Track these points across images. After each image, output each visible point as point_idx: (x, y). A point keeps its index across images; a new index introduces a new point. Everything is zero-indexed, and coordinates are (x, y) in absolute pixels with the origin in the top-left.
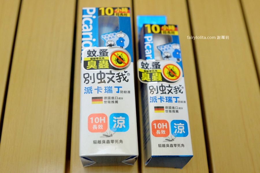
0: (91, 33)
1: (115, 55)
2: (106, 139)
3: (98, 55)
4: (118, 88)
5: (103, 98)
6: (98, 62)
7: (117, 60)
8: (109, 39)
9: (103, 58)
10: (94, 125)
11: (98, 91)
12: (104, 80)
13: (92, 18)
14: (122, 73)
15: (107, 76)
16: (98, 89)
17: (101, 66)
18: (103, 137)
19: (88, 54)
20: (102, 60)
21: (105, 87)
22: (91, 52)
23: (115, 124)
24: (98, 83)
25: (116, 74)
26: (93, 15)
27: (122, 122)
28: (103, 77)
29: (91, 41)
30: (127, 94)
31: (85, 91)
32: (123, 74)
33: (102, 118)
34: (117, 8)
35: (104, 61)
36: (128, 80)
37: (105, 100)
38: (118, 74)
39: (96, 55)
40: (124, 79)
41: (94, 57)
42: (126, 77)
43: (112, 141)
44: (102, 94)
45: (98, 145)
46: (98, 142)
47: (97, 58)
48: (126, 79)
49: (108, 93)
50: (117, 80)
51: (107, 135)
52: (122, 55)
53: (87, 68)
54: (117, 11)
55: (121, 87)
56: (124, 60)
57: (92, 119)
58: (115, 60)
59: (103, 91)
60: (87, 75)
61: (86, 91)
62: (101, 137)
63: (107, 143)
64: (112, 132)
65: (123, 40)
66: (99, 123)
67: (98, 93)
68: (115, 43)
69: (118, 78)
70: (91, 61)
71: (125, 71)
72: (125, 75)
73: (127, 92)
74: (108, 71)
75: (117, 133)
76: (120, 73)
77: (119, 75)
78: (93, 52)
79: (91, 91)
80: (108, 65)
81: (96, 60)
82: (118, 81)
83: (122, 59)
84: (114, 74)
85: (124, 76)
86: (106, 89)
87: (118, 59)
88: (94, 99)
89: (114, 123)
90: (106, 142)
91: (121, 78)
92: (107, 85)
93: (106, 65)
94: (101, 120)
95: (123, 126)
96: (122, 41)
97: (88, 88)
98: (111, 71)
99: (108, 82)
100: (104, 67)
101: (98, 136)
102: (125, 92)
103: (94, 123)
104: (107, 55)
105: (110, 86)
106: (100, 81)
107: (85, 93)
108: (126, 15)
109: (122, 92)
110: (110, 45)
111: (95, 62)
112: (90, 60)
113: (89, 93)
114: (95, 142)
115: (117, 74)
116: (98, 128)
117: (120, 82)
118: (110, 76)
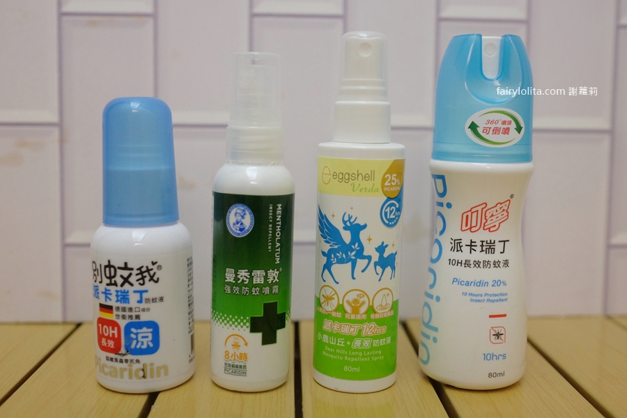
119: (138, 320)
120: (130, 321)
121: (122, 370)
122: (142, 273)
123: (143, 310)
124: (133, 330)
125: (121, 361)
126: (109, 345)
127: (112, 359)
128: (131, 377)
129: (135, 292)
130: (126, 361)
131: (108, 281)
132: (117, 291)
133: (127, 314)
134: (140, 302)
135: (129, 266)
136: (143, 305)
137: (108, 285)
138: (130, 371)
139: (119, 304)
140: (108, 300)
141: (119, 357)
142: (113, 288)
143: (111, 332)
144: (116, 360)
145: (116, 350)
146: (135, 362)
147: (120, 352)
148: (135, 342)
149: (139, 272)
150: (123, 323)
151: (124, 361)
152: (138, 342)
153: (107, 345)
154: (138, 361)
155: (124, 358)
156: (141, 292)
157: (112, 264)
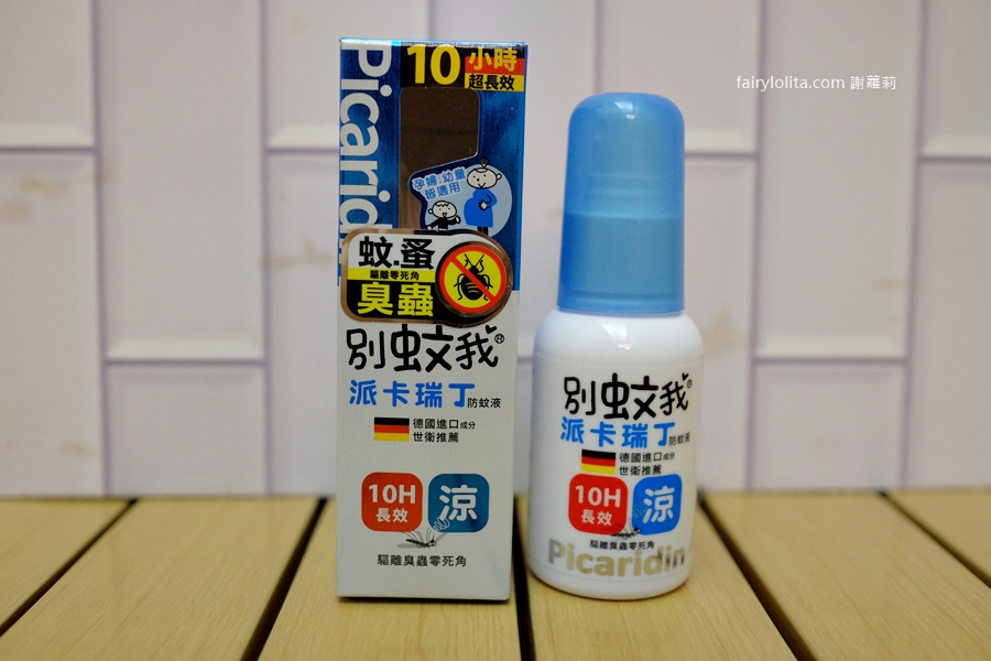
0: (374, 165)
1: (458, 264)
2: (416, 552)
3: (396, 263)
4: (462, 387)
5: (411, 423)
6: (395, 290)
7: (464, 284)
8: (437, 193)
9: (415, 275)
10: (381, 510)
11: (395, 398)
12: (416, 361)
13: (376, 95)
14: (477, 335)
15: (425, 344)
16: (397, 392)
17: (407, 307)
19: (361, 254)
20: (412, 283)
21: (420, 386)
22: (372, 243)
24: (397, 369)
25: (455, 338)
26: (382, 81)
27: (468, 502)
28: (411, 347)
29: (373, 200)
30: (491, 410)
31: (353, 395)
32: (481, 338)
33: (407, 489)
34: (475, 51)
35: (416, 286)
36: (496, 359)
37: (418, 430)
38: (463, 338)
39: (390, 259)
40: (484, 358)
41: (382, 267)
42: (490, 348)
43: (435, 560)
44: (409, 410)
45: (391, 568)
46: (393, 562)
47: (395, 274)
48: (491, 357)
49: (426, 406)
50: (458, 359)
51: (419, 540)
53: (360, 311)
54: (476, 63)
55: (472, 386)
56: (489, 285)
57: (374, 488)
58: (458, 284)
59: (412, 397)
60: (360, 335)
61: (356, 395)
63: (419, 564)
64: (435, 534)
65: (491, 200)
66: (397, 505)
67: (394, 404)
68: (461, 214)
69: (463, 352)
70: (371, 282)
71: (487, 327)
72: (486, 340)
73: (489, 404)
74: (431, 329)
75: (449, 534)
76: (469, 334)
77: (466, 341)
78: (378, 245)
79: (373, 394)
80: (431, 303)
81: (390, 279)
82: (462, 365)
83: (481, 279)
84: (450, 338)
85: (485, 347)
86: (420, 394)
87: (466, 280)
88: (382, 423)
89: (443, 505)
90: (415, 561)
91: (474, 353)
92: (423, 377)
93: (424, 302)
94: (403, 494)
95: (469, 515)
96: (484, 206)
97: (361, 383)
98: (439, 328)
99: (429, 368)
100: (415, 310)
101: (393, 542)
102: (483, 403)
103: (381, 503)
104: (427, 264)
105: (434, 383)
106: (400, 362)
107: (352, 402)
108: (511, 81)
109: (472, 402)
110: (443, 222)
111: (387, 287)
112: (368, 278)
113: (366, 402)
114: (382, 560)
115: (459, 339)
116: (392, 518)
117: (469, 367)
118: (437, 346)
119: (657, 475)
120: (645, 476)
121: (623, 562)
122: (669, 394)
123: (666, 457)
124: (649, 492)
125: (623, 546)
126: (601, 521)
127: (604, 545)
128: (637, 573)
129: (657, 426)
130: (633, 545)
131: (610, 410)
132: (627, 428)
133: (641, 464)
134: (662, 443)
135: (652, 383)
136: (666, 449)
137: (607, 417)
138: (638, 561)
139: (629, 450)
140: (605, 442)
141: (619, 540)
142: (618, 423)
143: (608, 497)
144: (614, 546)
145: (615, 529)
146: (646, 545)
147: (623, 532)
148: (649, 511)
149: (665, 392)
150: (631, 482)
151: (628, 546)
152: (654, 511)
153: (596, 520)
154: (651, 544)
155: (628, 541)
156: (665, 427)
157: (620, 380)
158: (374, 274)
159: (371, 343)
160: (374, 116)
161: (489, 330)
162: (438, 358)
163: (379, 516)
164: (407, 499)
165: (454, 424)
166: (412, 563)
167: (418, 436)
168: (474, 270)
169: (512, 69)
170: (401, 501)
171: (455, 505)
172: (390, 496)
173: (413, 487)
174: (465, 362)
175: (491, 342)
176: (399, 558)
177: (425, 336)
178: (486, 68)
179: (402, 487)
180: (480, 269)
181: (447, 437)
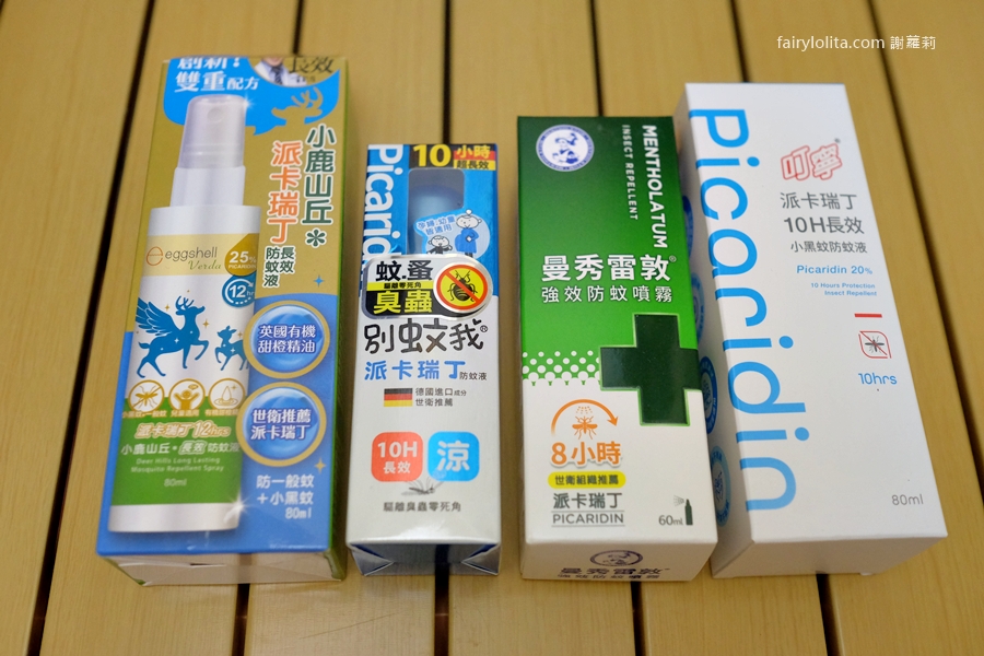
0: (389, 215)
2: (417, 499)
3: (404, 277)
4: (455, 364)
5: (414, 391)
6: (403, 296)
7: (456, 291)
9: (418, 284)
10: (387, 463)
11: (401, 373)
12: (418, 344)
13: (391, 174)
14: (466, 326)
15: (425, 332)
16: (402, 368)
17: (412, 307)
18: (410, 494)
19: (378, 273)
20: (416, 290)
21: (421, 363)
22: (386, 266)
23: (443, 460)
24: (403, 351)
25: (449, 328)
26: (396, 166)
27: (461, 455)
28: (415, 335)
29: (389, 238)
30: (479, 381)
31: (367, 372)
32: (470, 327)
33: (410, 445)
34: (461, 146)
35: (419, 292)
36: (482, 343)
37: (419, 397)
38: (456, 327)
39: (399, 275)
40: (472, 342)
41: (394, 281)
42: (477, 335)
43: (434, 506)
44: (412, 381)
45: (395, 514)
46: (396, 508)
47: (402, 285)
48: (478, 342)
49: (426, 378)
50: (452, 343)
51: (420, 488)
52: (468, 275)
53: (376, 312)
54: (461, 154)
55: (463, 363)
56: (474, 291)
57: (383, 445)
58: (450, 290)
59: (415, 372)
60: (375, 329)
61: (370, 373)
62: (405, 494)
63: (420, 509)
64: (434, 482)
65: (474, 235)
66: (401, 458)
67: (401, 378)
68: (453, 244)
69: (456, 338)
70: (384, 291)
71: (474, 320)
72: (474, 330)
73: (478, 377)
74: (429, 318)
75: (446, 483)
76: (460, 325)
77: (457, 330)
78: (391, 267)
79: (383, 372)
80: (430, 303)
81: (399, 288)
82: (455, 347)
83: (468, 287)
84: (446, 328)
85: (473, 334)
86: (421, 369)
87: (456, 287)
88: (391, 394)
89: (441, 457)
90: (416, 506)
91: (464, 338)
92: (424, 356)
93: (425, 302)
94: (406, 449)
95: (462, 467)
96: (469, 239)
97: (375, 364)
98: (436, 320)
99: (429, 350)
100: (418, 308)
101: (397, 491)
102: (473, 376)
103: (388, 457)
104: (428, 277)
105: (432, 361)
106: (406, 346)
107: (366, 378)
108: (486, 165)
109: (463, 375)
110: (439, 250)
111: (397, 294)
112: (382, 288)
113: (378, 378)
114: (387, 507)
115: (452, 328)
116: (397, 470)
117: (461, 348)
118: (435, 333)
158: (387, 286)
159: (384, 333)
160: (390, 186)
161: (475, 322)
162: (436, 342)
163: (386, 469)
164: (410, 453)
165: (449, 392)
166: (413, 508)
167: (419, 402)
168: (463, 281)
169: (487, 157)
170: (405, 455)
171: (451, 457)
172: (395, 451)
173: (415, 443)
174: (458, 345)
175: (478, 331)
176: (402, 504)
177: (425, 326)
178: (468, 156)
179: (406, 443)
180: (467, 279)
181: (444, 402)
